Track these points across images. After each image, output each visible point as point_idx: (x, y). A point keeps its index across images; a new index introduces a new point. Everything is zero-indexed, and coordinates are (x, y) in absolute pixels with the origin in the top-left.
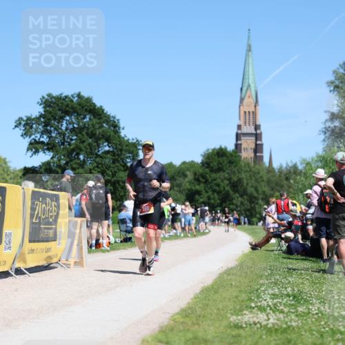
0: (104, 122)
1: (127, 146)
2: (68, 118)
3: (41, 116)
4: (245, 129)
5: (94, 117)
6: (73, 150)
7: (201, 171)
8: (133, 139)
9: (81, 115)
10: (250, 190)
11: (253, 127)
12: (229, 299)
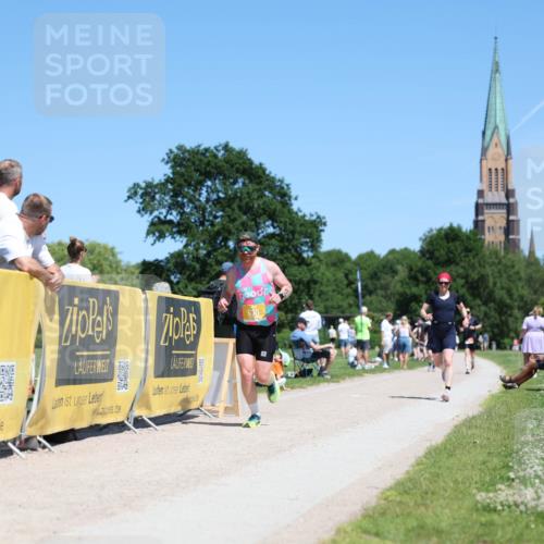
0: (265, 189)
1: (301, 225)
2: (209, 183)
3: (168, 180)
4: (490, 197)
5: (251, 181)
6: (218, 233)
7: (419, 264)
8: (312, 215)
9: (230, 177)
10: (500, 294)
11: (503, 194)
12: (473, 466)
